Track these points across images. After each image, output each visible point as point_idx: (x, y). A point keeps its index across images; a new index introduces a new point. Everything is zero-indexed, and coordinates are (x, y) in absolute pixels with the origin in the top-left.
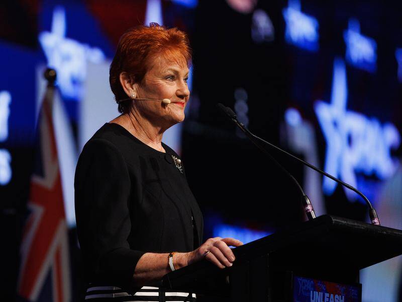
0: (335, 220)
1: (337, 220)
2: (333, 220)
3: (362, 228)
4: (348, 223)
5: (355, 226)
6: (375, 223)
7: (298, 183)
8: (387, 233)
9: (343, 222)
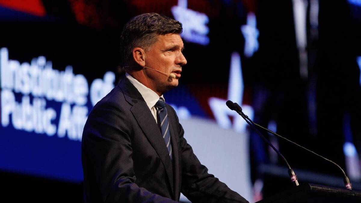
0: (312, 187)
1: (314, 187)
2: (311, 187)
3: (335, 192)
4: (323, 188)
5: (328, 190)
6: (348, 187)
7: (285, 160)
8: (355, 194)
9: (319, 188)
